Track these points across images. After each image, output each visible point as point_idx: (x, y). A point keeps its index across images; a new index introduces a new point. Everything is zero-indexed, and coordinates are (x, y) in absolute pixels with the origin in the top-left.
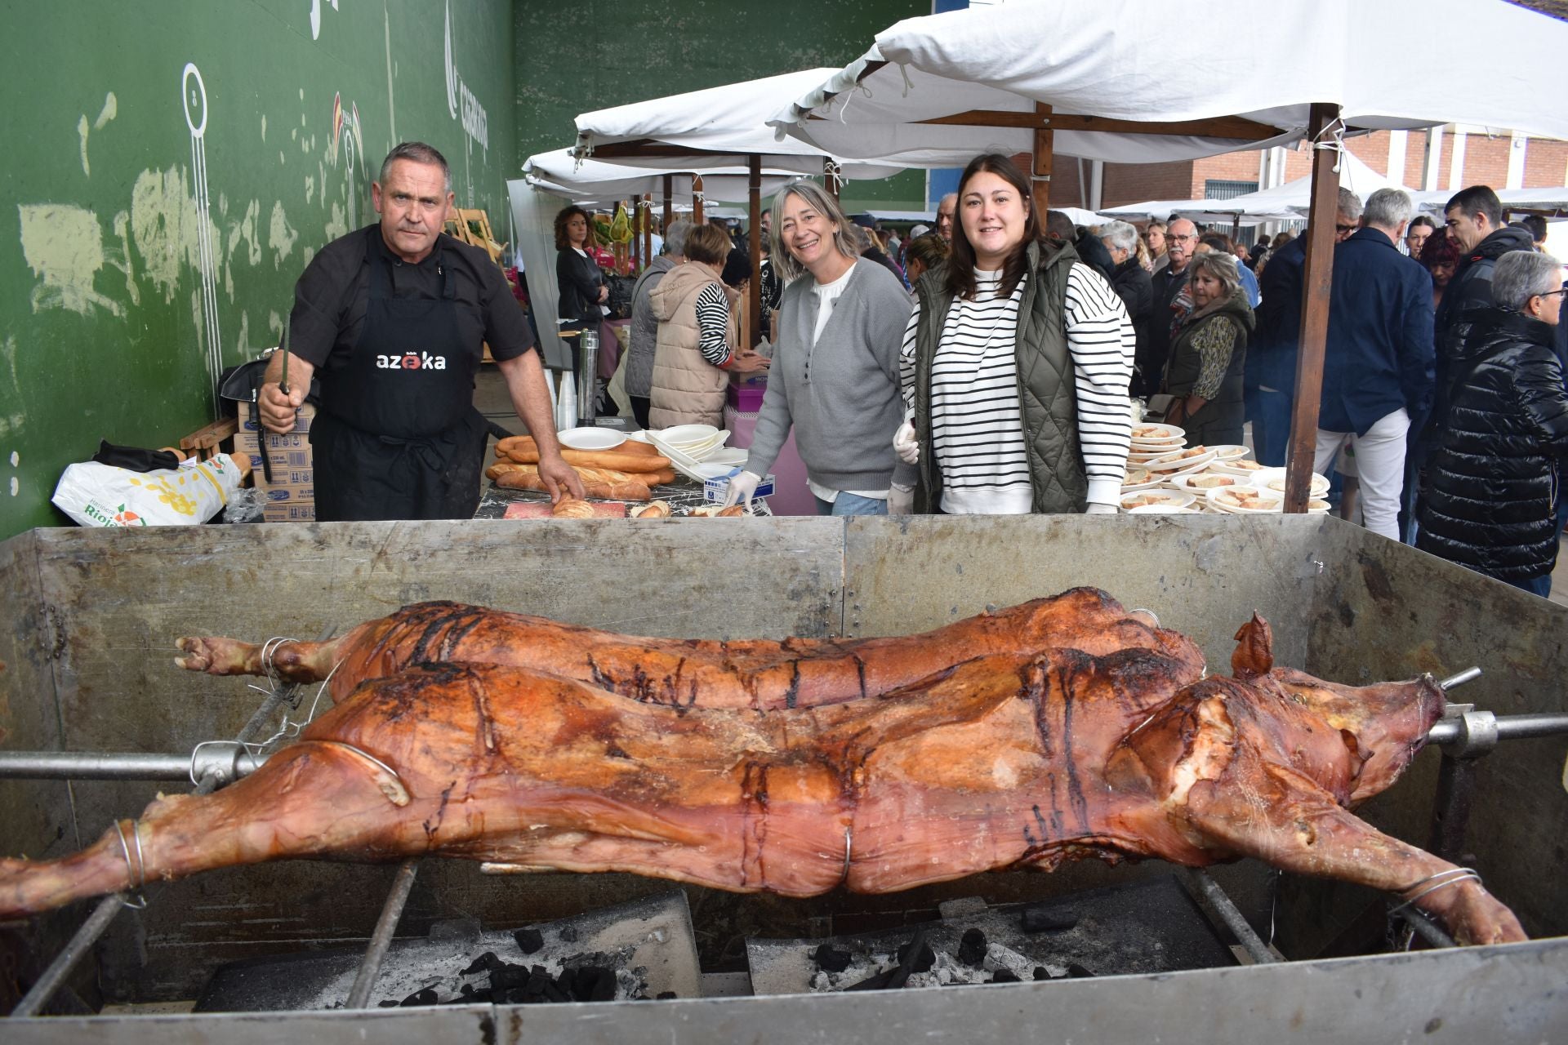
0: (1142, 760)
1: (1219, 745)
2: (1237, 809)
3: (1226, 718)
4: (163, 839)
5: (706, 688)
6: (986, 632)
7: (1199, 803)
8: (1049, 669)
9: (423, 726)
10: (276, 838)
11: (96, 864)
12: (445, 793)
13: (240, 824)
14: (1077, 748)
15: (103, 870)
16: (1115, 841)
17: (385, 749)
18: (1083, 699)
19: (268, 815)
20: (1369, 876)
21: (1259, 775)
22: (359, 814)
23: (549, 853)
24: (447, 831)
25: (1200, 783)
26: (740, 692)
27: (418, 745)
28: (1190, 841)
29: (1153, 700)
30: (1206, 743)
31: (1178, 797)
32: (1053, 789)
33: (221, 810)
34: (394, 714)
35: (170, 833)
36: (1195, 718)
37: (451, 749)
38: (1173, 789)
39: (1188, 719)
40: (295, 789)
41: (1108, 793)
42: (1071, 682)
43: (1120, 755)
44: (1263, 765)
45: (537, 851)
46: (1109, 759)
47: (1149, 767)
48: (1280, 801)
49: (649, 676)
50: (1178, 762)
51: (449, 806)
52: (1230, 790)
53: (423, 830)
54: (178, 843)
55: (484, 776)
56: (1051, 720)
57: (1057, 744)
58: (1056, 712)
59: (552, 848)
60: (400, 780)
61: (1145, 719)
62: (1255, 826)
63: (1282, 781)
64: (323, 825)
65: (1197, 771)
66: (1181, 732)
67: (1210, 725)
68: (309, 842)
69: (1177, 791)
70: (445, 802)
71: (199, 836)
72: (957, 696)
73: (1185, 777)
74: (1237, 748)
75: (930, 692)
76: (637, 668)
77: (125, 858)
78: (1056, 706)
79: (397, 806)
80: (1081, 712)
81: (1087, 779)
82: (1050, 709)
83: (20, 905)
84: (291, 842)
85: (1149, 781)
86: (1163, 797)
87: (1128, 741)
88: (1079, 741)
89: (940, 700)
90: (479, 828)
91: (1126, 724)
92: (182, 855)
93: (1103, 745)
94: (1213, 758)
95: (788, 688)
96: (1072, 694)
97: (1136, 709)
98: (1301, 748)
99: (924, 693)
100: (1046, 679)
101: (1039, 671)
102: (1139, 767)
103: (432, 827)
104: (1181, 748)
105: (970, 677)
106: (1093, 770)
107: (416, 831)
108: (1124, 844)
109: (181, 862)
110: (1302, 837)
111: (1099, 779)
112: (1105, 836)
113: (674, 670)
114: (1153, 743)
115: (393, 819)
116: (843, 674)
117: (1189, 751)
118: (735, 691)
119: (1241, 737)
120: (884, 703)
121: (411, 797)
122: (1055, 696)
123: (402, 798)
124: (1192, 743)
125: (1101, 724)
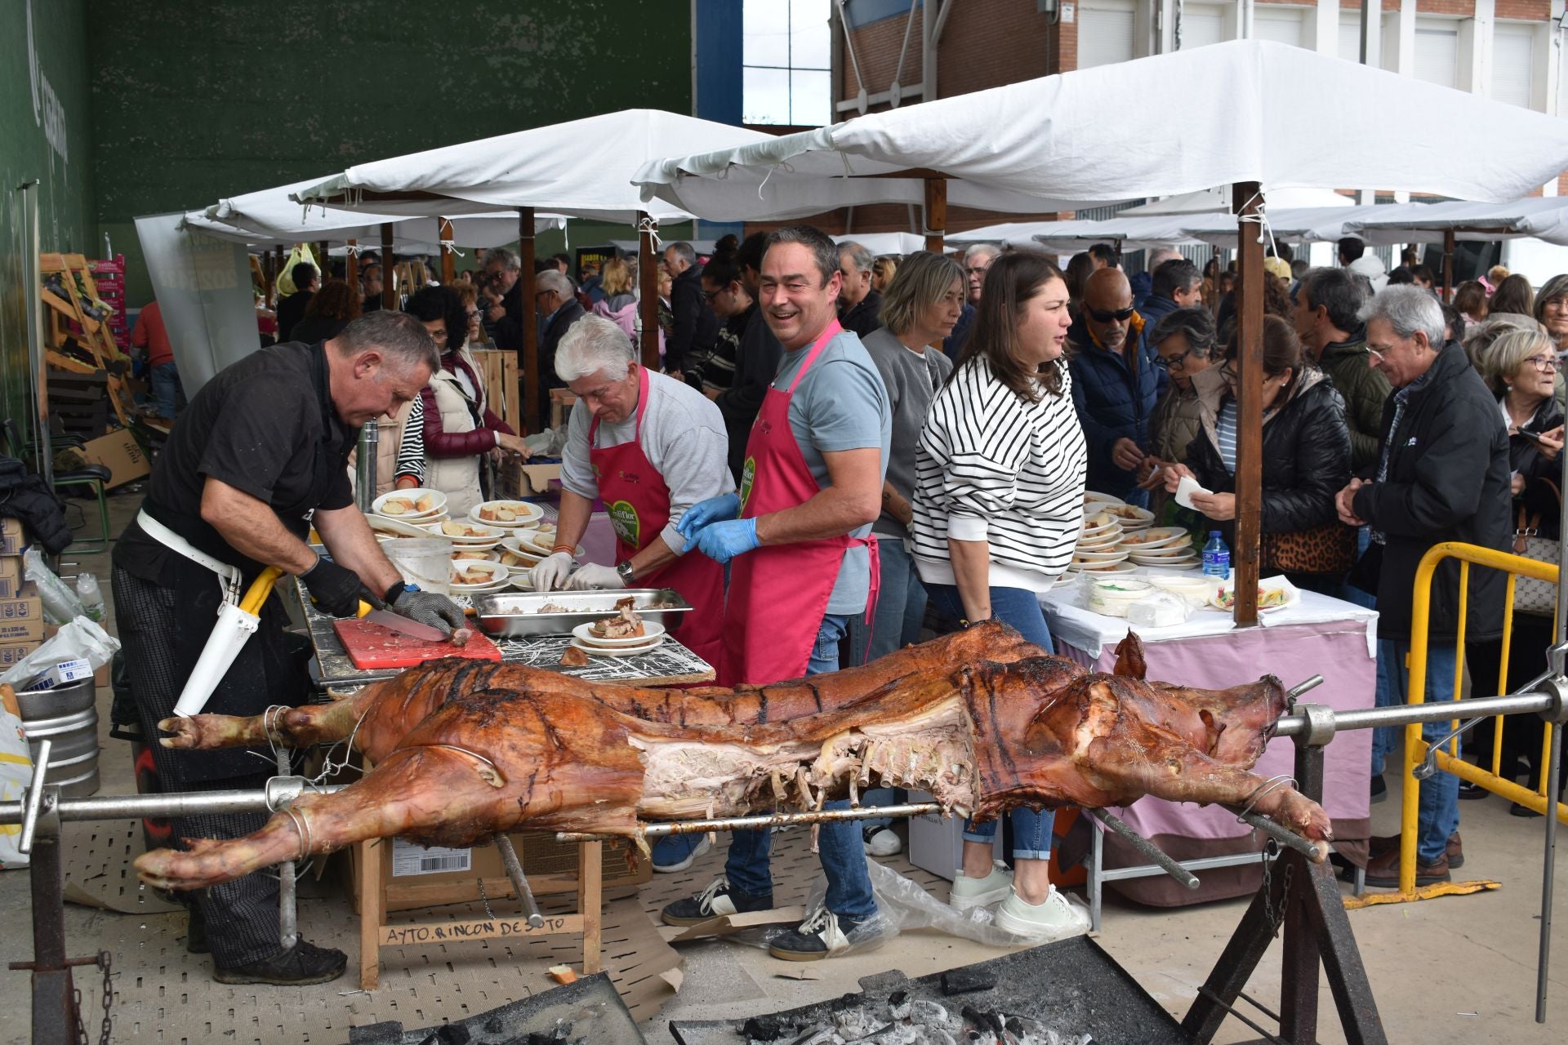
0: (1052, 729)
1: (1107, 713)
2: (1125, 755)
3: (1111, 696)
4: (322, 818)
5: (692, 713)
6: (914, 657)
7: (1096, 754)
8: (972, 673)
9: (508, 730)
10: (409, 813)
11: (276, 838)
12: (532, 777)
13: (380, 804)
14: (1002, 727)
15: (282, 841)
16: (1039, 790)
17: (481, 746)
18: (1002, 691)
19: (401, 797)
20: (1222, 792)
21: (1139, 732)
22: (469, 794)
23: (609, 822)
24: (535, 805)
25: (1096, 740)
26: (721, 714)
27: (506, 743)
28: (1094, 784)
29: (1055, 687)
30: (1097, 712)
31: (1080, 752)
32: (989, 757)
33: (360, 797)
34: (480, 722)
35: (326, 813)
36: (1087, 695)
37: (530, 746)
38: (1077, 745)
39: (1083, 698)
40: (418, 777)
41: (1030, 756)
42: (990, 681)
43: (1035, 728)
44: (1141, 725)
45: (601, 820)
46: (1027, 734)
47: (1057, 733)
48: (1154, 747)
49: (644, 707)
50: (1078, 727)
51: (535, 786)
52: (1118, 743)
53: (518, 805)
54: (335, 820)
55: (559, 765)
56: (980, 709)
57: (987, 726)
58: (982, 703)
59: (612, 818)
60: (495, 768)
61: (1050, 701)
62: (1138, 764)
63: (1156, 734)
64: (444, 802)
65: (1092, 732)
66: (1078, 704)
67: (1098, 701)
68: (433, 816)
69: (1080, 746)
70: (532, 783)
71: (349, 814)
72: (904, 701)
73: (1085, 736)
74: (1121, 717)
75: (882, 701)
76: (633, 701)
77: (297, 832)
78: (983, 698)
79: (497, 788)
80: (1002, 700)
81: (1013, 748)
82: (977, 701)
83: (224, 870)
84: (419, 817)
85: (1058, 743)
86: (1070, 752)
87: (1038, 718)
88: (1003, 722)
89: (890, 706)
90: (558, 803)
91: (1037, 705)
92: (341, 828)
93: (1021, 722)
94: (1104, 722)
95: (759, 709)
96: (993, 688)
97: (1043, 694)
98: (1168, 720)
99: (877, 702)
100: (971, 681)
101: (965, 677)
102: (1050, 735)
103: (524, 803)
104: (1079, 716)
105: (911, 687)
106: (1016, 742)
107: (513, 806)
108: (1045, 792)
109: (339, 834)
110: (1173, 769)
111: (1022, 748)
112: (1031, 786)
113: (663, 701)
114: (1058, 716)
115: (495, 797)
116: (802, 696)
117: (1085, 717)
118: (716, 714)
119: (1123, 707)
120: (845, 713)
121: (505, 780)
122: (980, 691)
123: (498, 782)
124: (1087, 711)
125: (1018, 708)
